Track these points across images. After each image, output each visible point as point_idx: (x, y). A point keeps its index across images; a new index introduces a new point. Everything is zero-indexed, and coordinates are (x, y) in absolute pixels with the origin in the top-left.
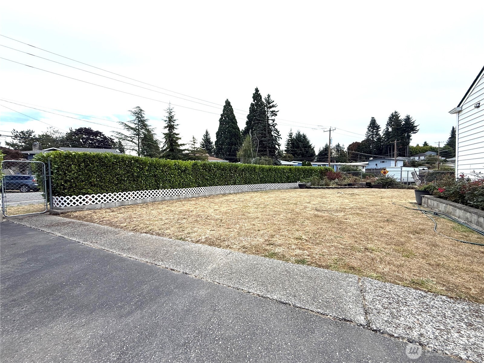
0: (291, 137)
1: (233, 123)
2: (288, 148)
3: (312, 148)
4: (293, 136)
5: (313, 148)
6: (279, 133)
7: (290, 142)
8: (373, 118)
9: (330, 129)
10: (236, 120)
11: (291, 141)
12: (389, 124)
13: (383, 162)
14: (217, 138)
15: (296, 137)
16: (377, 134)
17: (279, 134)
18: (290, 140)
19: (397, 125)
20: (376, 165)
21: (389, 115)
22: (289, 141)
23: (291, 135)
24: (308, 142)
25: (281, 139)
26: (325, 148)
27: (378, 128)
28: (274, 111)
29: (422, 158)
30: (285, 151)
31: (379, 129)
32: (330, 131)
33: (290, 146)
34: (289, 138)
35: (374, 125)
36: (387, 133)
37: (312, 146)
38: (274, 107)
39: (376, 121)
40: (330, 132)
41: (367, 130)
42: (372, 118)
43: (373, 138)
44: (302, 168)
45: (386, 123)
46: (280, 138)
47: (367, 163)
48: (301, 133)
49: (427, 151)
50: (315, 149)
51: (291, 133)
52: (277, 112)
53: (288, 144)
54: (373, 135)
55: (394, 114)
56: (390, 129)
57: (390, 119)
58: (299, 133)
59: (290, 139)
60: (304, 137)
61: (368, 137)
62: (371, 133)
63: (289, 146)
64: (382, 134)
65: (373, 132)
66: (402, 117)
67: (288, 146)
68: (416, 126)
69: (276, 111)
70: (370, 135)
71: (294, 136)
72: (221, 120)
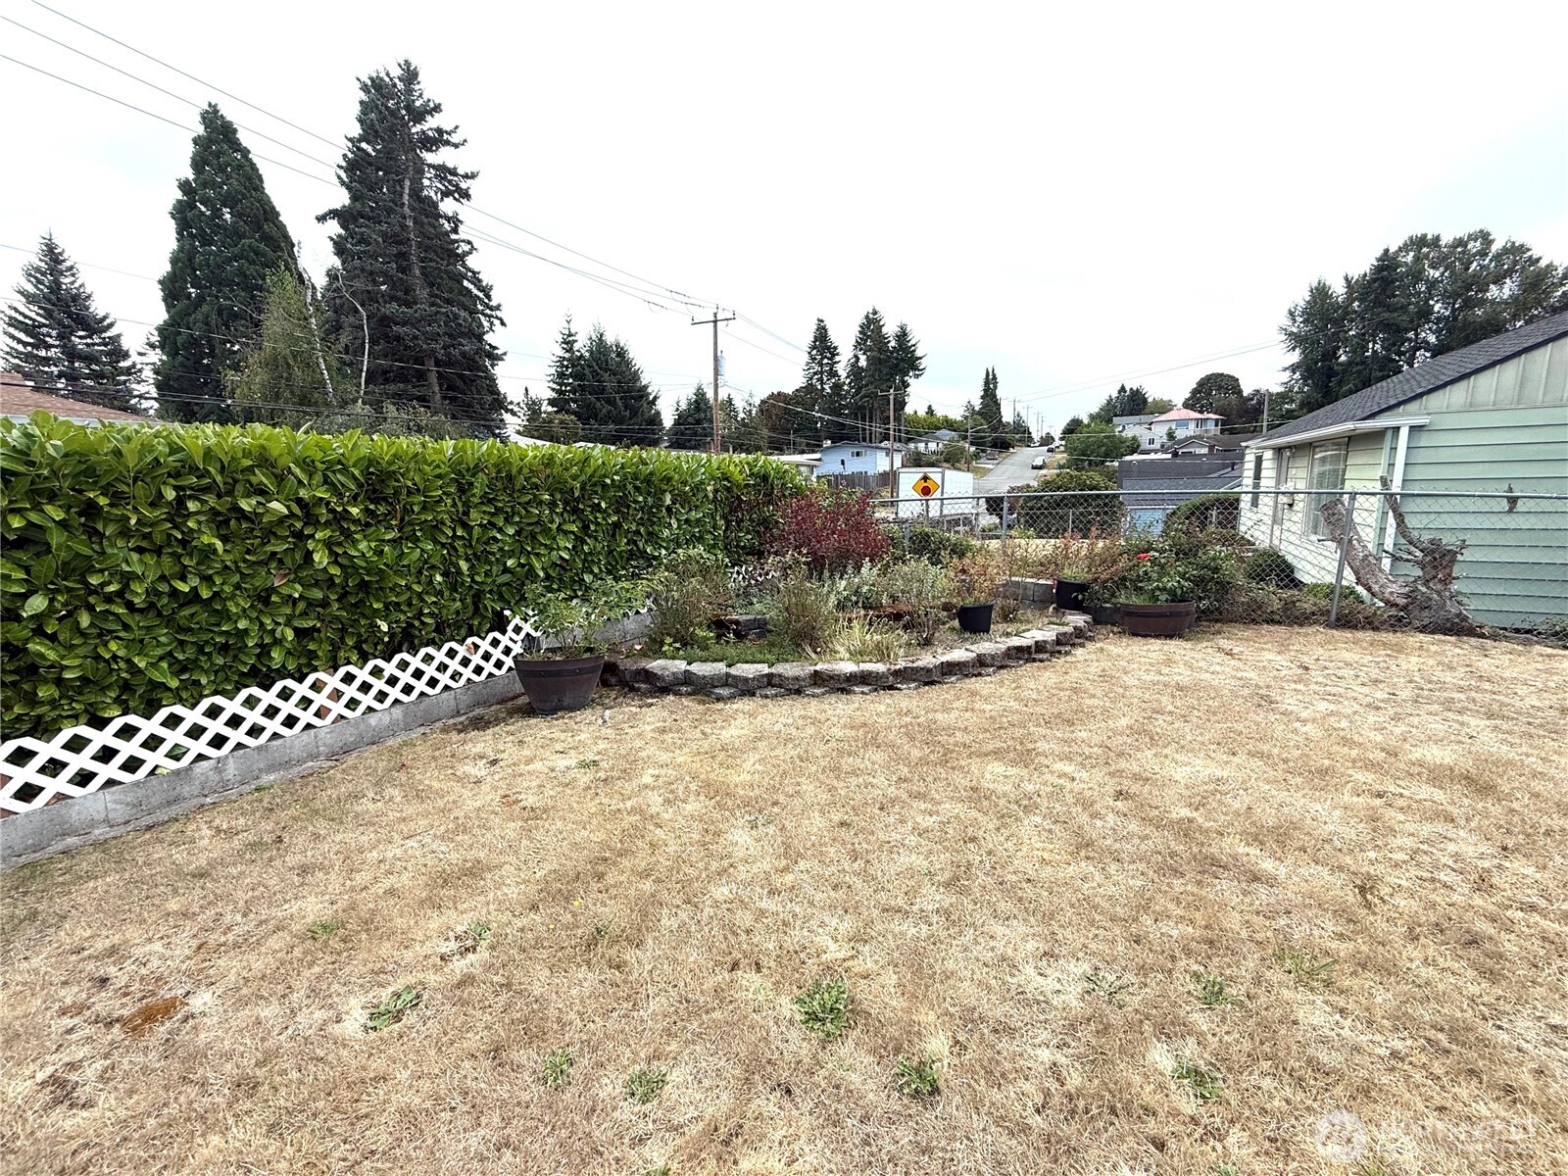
0: (570, 350)
1: (266, 238)
2: (560, 392)
3: (651, 398)
4: (576, 346)
5: (655, 398)
6: (488, 297)
7: (567, 367)
8: (822, 321)
9: (715, 314)
10: (282, 228)
11: (573, 366)
12: (859, 344)
13: (858, 454)
14: (168, 311)
15: (591, 351)
16: (833, 374)
17: (493, 303)
18: (569, 360)
19: (880, 350)
20: (843, 462)
21: (860, 319)
22: (563, 366)
23: (568, 342)
24: (636, 376)
25: (503, 324)
26: (696, 401)
27: (833, 355)
28: (453, 172)
29: (932, 446)
30: (552, 402)
31: (837, 358)
32: (715, 322)
33: (569, 384)
34: (562, 353)
35: (822, 344)
36: (855, 370)
37: (649, 390)
38: (448, 143)
39: (829, 333)
40: (715, 327)
41: (806, 358)
42: (819, 320)
43: (821, 380)
44: (549, 461)
45: (854, 342)
46: (497, 322)
47: (817, 456)
48: (609, 339)
49: (939, 429)
50: (660, 405)
51: (570, 335)
52: (466, 176)
53: (561, 375)
54: (822, 373)
55: (871, 316)
56: (863, 363)
57: (863, 329)
58: (601, 335)
59: (567, 355)
60: (621, 353)
61: (811, 379)
62: (817, 368)
63: (566, 385)
64: (843, 374)
65: (821, 364)
66: (890, 329)
67: (560, 385)
68: (921, 358)
69: (461, 171)
70: (815, 374)
71: (582, 345)
72: (184, 215)
